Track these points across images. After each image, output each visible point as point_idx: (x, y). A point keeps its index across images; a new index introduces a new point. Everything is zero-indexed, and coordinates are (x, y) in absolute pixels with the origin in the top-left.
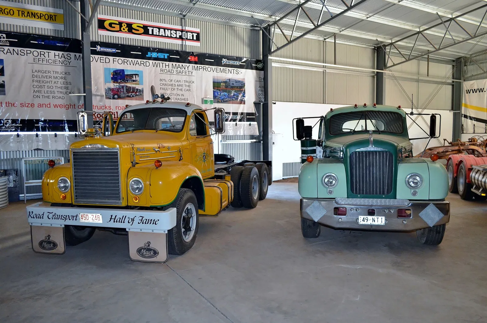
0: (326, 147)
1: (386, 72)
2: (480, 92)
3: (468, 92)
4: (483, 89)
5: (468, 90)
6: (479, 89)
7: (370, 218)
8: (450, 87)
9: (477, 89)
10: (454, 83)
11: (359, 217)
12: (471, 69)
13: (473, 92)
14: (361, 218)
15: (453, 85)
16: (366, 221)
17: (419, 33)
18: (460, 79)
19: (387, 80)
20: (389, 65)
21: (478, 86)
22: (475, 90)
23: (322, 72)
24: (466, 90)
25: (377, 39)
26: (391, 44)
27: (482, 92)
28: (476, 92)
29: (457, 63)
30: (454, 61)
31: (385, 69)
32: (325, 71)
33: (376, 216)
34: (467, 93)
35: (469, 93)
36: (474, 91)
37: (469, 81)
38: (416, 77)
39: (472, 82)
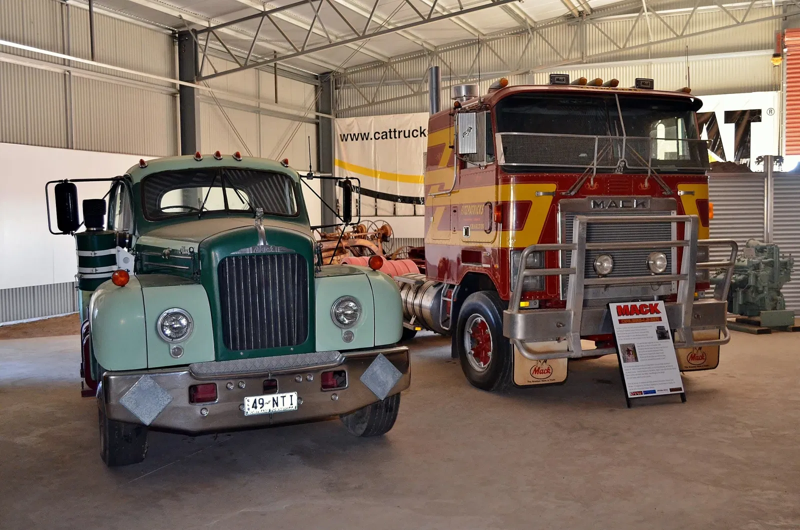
0: (140, 248)
1: (198, 86)
2: (363, 139)
3: (344, 138)
4: (369, 133)
5: (344, 135)
6: (361, 134)
7: (268, 398)
8: (313, 127)
9: (358, 134)
10: (318, 121)
11: (246, 399)
12: (346, 96)
13: (352, 140)
14: (249, 401)
15: (317, 124)
16: (259, 406)
17: (263, 14)
18: (330, 114)
19: (201, 104)
20: (204, 74)
21: (359, 129)
22: (354, 135)
23: (60, 75)
24: (341, 135)
25: (180, 16)
26: (209, 30)
27: (367, 139)
28: (357, 140)
29: (322, 82)
30: (316, 77)
31: (197, 80)
32: (67, 73)
33: (279, 393)
34: (342, 140)
35: (346, 140)
36: (354, 137)
37: (344, 119)
38: (253, 103)
39: (349, 120)
